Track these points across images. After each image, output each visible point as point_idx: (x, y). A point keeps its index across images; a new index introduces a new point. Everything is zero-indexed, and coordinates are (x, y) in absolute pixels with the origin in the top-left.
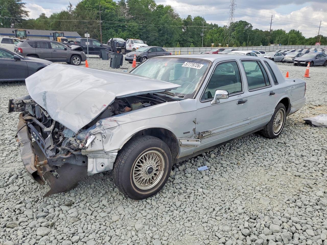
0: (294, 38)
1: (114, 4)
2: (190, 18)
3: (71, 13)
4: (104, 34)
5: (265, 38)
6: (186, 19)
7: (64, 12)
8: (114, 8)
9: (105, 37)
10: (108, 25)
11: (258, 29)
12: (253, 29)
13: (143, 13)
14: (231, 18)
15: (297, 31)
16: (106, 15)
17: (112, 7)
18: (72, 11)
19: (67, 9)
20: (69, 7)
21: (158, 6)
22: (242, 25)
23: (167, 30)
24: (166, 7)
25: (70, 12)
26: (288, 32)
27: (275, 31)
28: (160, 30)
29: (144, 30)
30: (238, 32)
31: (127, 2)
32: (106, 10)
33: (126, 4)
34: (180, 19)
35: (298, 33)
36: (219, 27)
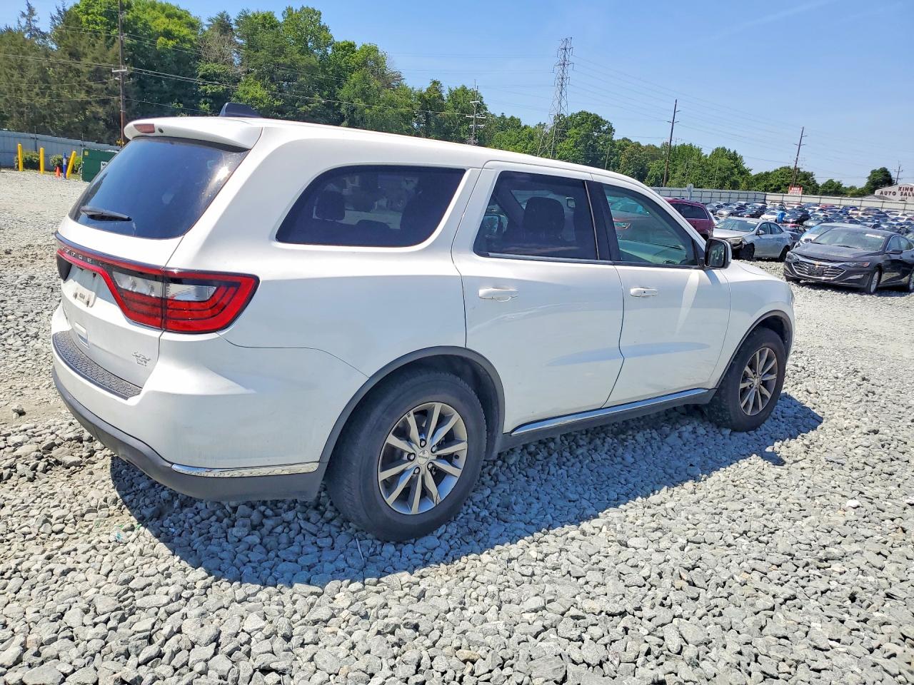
0: (728, 169)
1: (192, 25)
2: (437, 90)
3: (31, 36)
6: (425, 90)
7: (9, 30)
8: (193, 37)
11: (628, 138)
12: (615, 138)
13: (287, 61)
14: (557, 102)
15: (732, 151)
16: (160, 55)
17: (185, 31)
18: (37, 30)
19: (16, 24)
20: (23, 15)
21: (338, 43)
22: (587, 126)
24: (362, 50)
25: (26, 32)
26: (709, 154)
30: (576, 144)
31: (237, 22)
32: (161, 40)
33: (232, 29)
34: (405, 88)
35: (734, 158)
36: (523, 125)
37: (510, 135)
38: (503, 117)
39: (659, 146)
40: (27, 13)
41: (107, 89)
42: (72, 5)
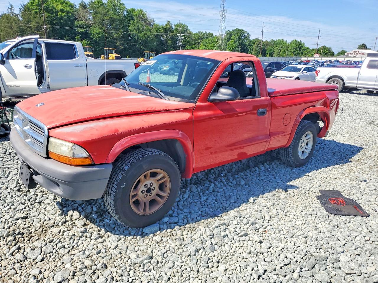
1: (71, 6)
2: (170, 25)
3: (13, 15)
6: (164, 25)
7: (5, 14)
8: (72, 11)
11: (257, 38)
14: (221, 26)
15: (299, 41)
17: (68, 9)
18: (14, 13)
19: (7, 12)
21: (128, 9)
22: (239, 35)
24: (138, 11)
26: (290, 42)
27: (277, 41)
30: (235, 42)
31: (89, 4)
32: (60, 13)
33: (87, 7)
34: (156, 25)
35: (300, 43)
37: (209, 40)
39: (269, 40)
40: (10, 7)
42: (27, 3)
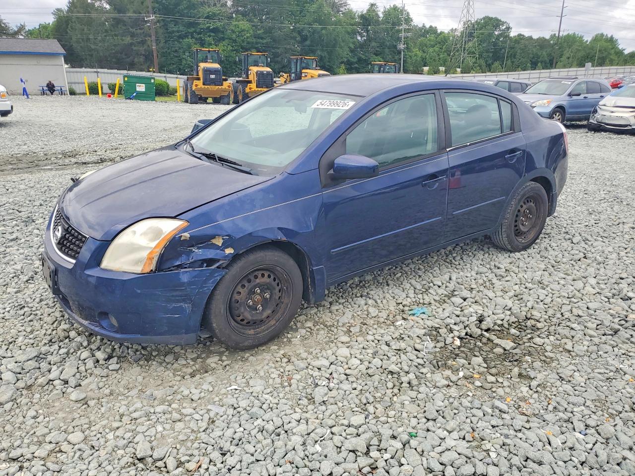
0: (605, 50)
2: (374, 11)
4: (173, 49)
5: (540, 54)
6: (365, 12)
9: (176, 57)
10: (181, 28)
11: (522, 33)
12: (513, 34)
14: (466, 10)
15: (609, 36)
22: (489, 27)
23: (320, 37)
26: (590, 39)
28: (304, 39)
29: (268, 40)
30: (481, 42)
34: (350, 11)
35: (611, 41)
36: (439, 31)
37: (429, 40)
38: (424, 26)
39: (547, 37)
41: (143, 33)
